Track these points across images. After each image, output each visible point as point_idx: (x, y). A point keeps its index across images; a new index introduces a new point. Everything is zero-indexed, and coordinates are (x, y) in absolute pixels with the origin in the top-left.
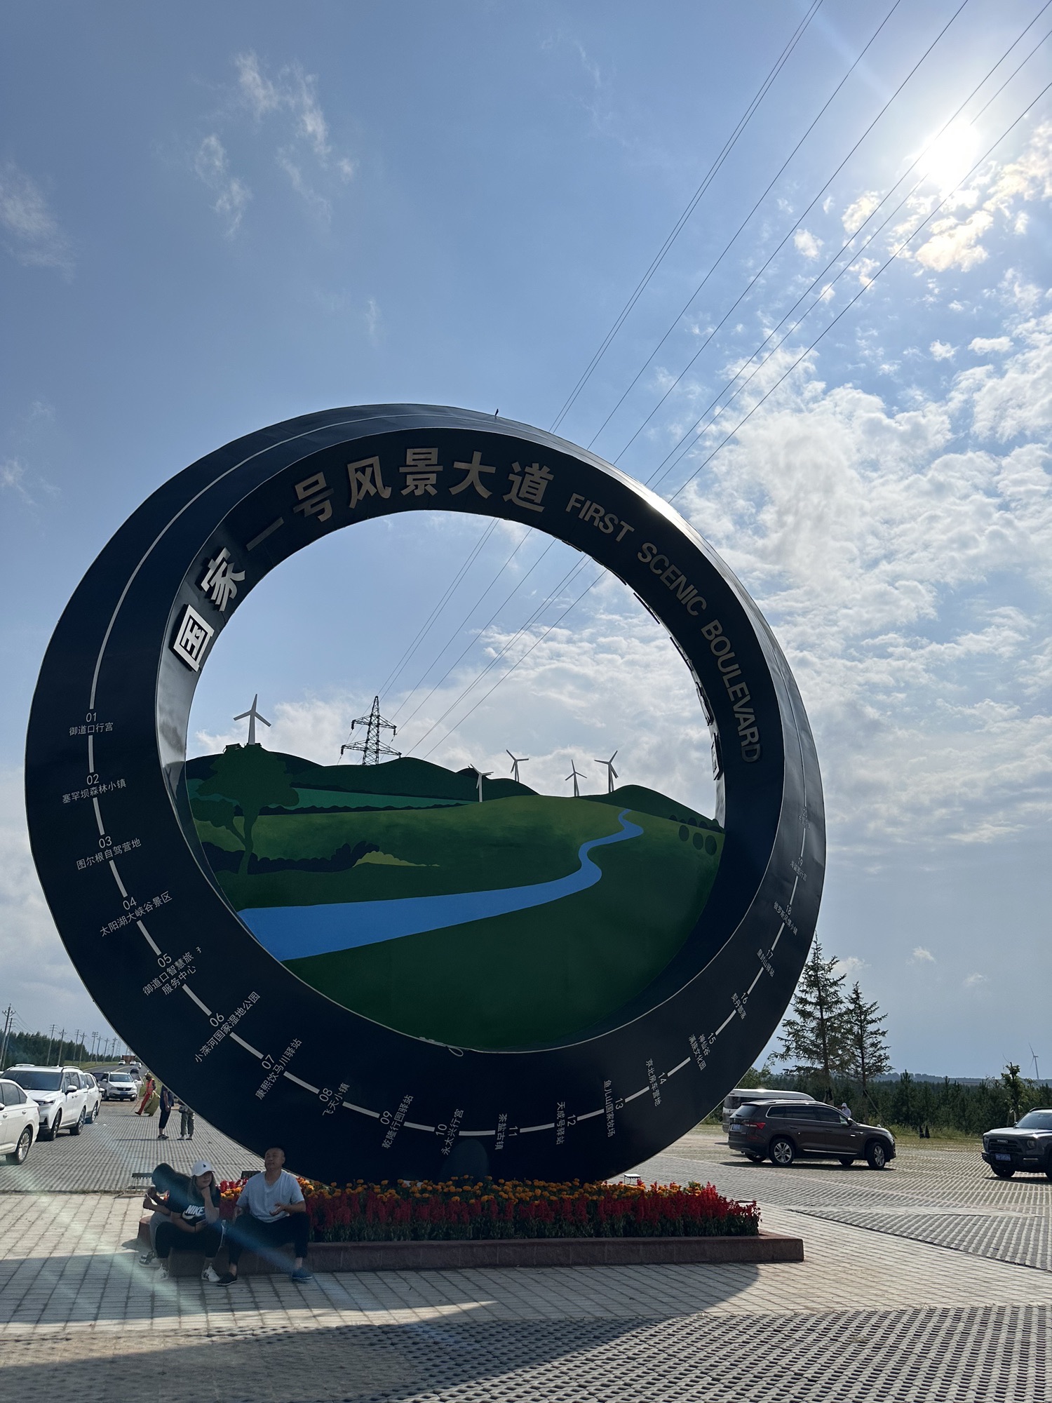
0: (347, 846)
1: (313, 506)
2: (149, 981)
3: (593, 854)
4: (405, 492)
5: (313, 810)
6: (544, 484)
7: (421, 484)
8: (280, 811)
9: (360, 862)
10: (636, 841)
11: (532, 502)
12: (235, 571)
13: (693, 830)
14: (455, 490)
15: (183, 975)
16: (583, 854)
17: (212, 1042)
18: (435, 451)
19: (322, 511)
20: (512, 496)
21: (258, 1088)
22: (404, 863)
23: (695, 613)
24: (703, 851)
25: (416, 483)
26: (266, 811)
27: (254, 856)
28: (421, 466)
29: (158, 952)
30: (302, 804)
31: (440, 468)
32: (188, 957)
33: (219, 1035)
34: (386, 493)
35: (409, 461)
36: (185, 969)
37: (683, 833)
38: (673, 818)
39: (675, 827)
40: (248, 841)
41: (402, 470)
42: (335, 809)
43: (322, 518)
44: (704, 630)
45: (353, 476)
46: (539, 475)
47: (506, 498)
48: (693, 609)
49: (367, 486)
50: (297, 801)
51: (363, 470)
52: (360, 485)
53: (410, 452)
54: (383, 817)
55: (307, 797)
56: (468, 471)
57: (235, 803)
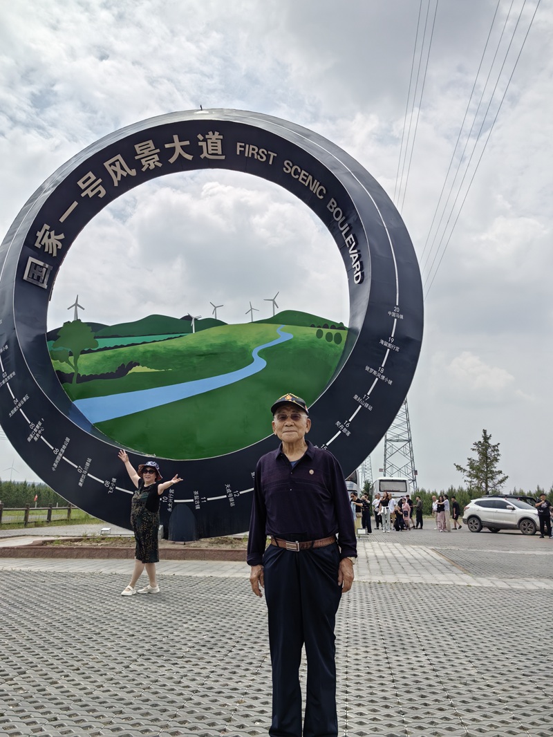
0: (123, 365)
1: (92, 191)
2: (29, 436)
3: (261, 354)
4: (144, 169)
5: (106, 349)
6: (219, 142)
7: (151, 162)
8: (90, 351)
9: (130, 372)
10: (289, 342)
11: (217, 154)
12: (56, 234)
13: (325, 331)
14: (172, 160)
15: (40, 432)
16: (255, 355)
17: (57, 462)
18: (150, 142)
19: (99, 192)
20: (205, 154)
21: (79, 482)
22: (153, 370)
23: (321, 197)
24: (333, 342)
25: (148, 162)
26: (83, 352)
27: (79, 375)
28: (146, 152)
29: (29, 422)
30: (101, 346)
31: (158, 151)
32: (40, 423)
33: (58, 458)
34: (133, 173)
35: (138, 152)
36: (40, 429)
37: (319, 334)
38: (313, 326)
39: (314, 331)
40: (76, 368)
41: (137, 158)
42: (116, 347)
43: (101, 196)
44: (328, 206)
45: (110, 170)
46: (215, 137)
47: (202, 156)
48: (320, 195)
49: (120, 172)
50: (97, 345)
51: (113, 164)
52: (116, 173)
53: (136, 147)
54: (141, 348)
55: (103, 343)
56: (174, 148)
57: (69, 350)
